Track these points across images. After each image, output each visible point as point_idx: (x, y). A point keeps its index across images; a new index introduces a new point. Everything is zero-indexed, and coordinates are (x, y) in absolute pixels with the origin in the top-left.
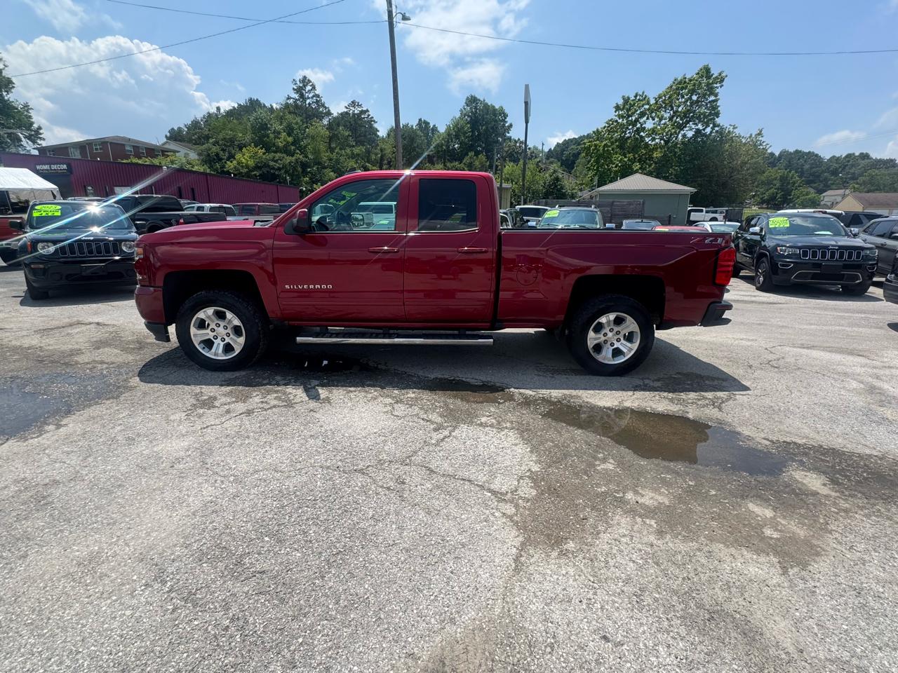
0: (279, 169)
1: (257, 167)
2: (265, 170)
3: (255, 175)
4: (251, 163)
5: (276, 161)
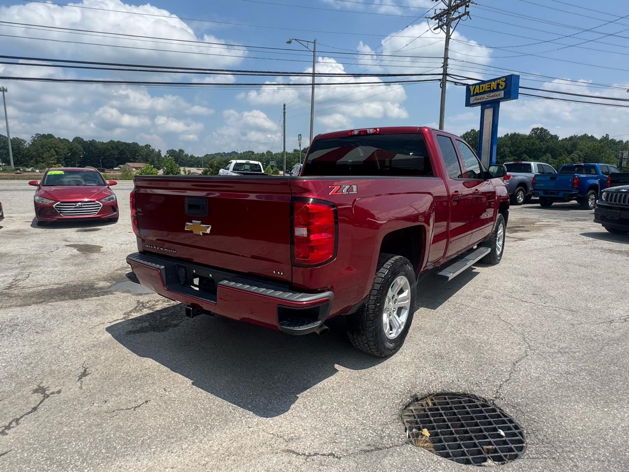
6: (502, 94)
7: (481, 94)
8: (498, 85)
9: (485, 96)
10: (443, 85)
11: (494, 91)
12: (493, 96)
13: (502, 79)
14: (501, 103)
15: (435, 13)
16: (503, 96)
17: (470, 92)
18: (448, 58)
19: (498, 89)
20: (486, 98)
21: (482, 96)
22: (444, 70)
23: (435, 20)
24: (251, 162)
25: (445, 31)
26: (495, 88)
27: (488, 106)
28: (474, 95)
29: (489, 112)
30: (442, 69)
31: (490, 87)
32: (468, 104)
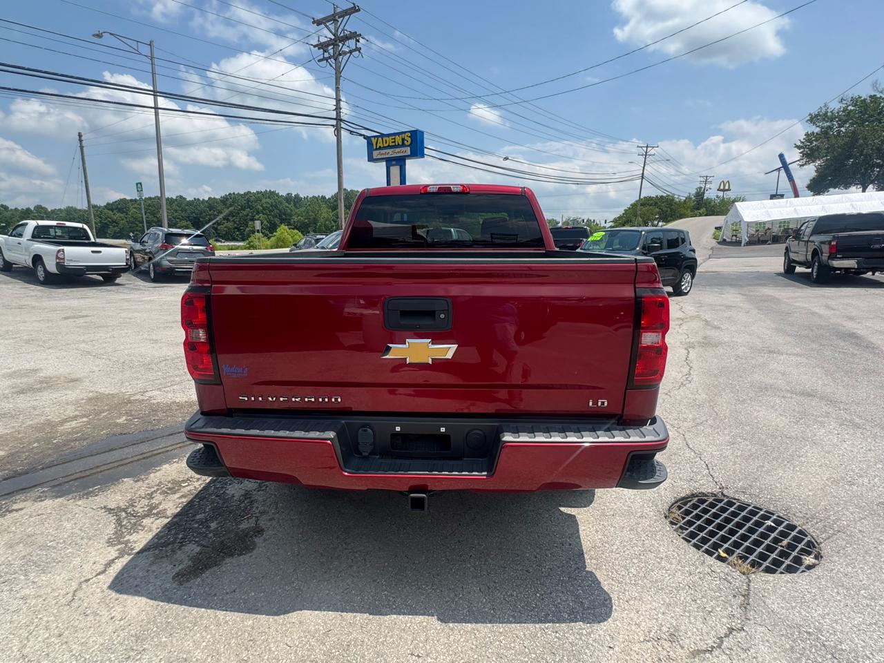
6: (408, 151)
7: (385, 148)
8: (403, 140)
9: (390, 151)
10: (338, 132)
11: (398, 146)
12: (398, 152)
13: (406, 134)
14: (407, 161)
15: (319, 41)
16: (409, 153)
17: (373, 144)
18: (340, 100)
19: (403, 145)
20: (391, 153)
21: (387, 151)
22: (337, 114)
23: (319, 49)
24: (68, 224)
25: (334, 65)
26: (400, 143)
27: (394, 163)
28: (377, 149)
29: (395, 170)
30: (335, 112)
31: (395, 142)
32: (371, 159)
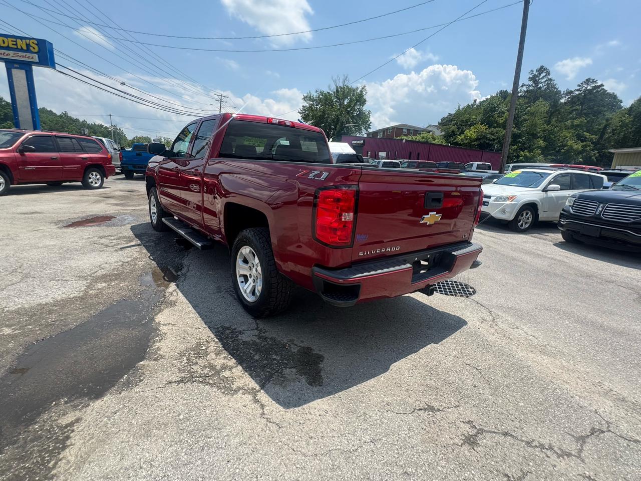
0: (494, 140)
1: (477, 139)
2: (482, 141)
3: (475, 144)
4: (474, 136)
5: (493, 134)
6: (35, 57)
8: (28, 45)
12: (22, 56)
13: (31, 41)
14: (34, 67)
16: (37, 61)
19: (28, 50)
20: (11, 55)
26: (24, 48)
29: (19, 74)
31: (16, 45)
